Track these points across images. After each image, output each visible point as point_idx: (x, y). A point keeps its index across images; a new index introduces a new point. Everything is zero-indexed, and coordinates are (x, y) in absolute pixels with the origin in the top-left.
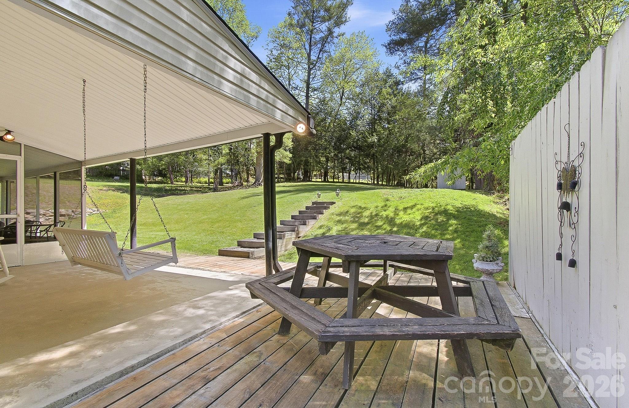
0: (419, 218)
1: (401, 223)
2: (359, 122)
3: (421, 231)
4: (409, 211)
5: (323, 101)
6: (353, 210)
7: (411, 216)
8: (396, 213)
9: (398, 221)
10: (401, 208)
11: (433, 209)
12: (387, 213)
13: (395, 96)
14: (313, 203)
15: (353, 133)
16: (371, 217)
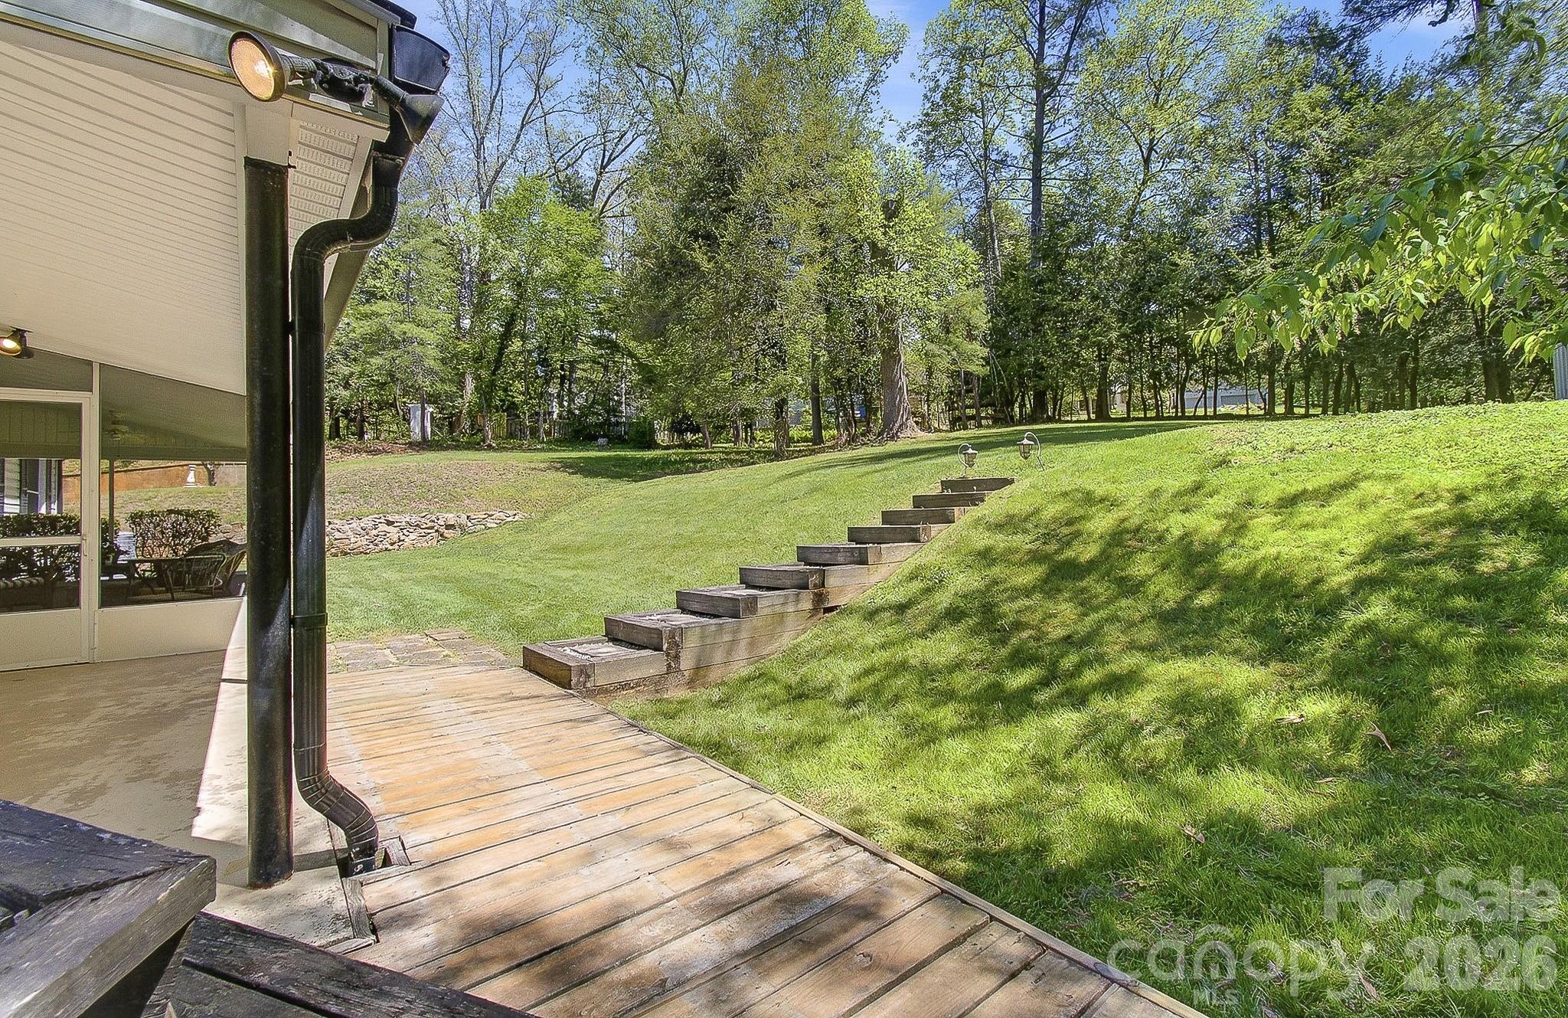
0: (1355, 546)
1: (1252, 570)
2: (1203, 222)
3: (1352, 619)
4: (1307, 512)
5: (1084, 185)
6: (1051, 511)
7: (1313, 536)
8: (1236, 525)
9: (1231, 563)
10: (1270, 494)
11: (1461, 498)
12: (1190, 521)
13: (1347, 105)
14: (945, 484)
15: (1185, 259)
16: (1117, 537)
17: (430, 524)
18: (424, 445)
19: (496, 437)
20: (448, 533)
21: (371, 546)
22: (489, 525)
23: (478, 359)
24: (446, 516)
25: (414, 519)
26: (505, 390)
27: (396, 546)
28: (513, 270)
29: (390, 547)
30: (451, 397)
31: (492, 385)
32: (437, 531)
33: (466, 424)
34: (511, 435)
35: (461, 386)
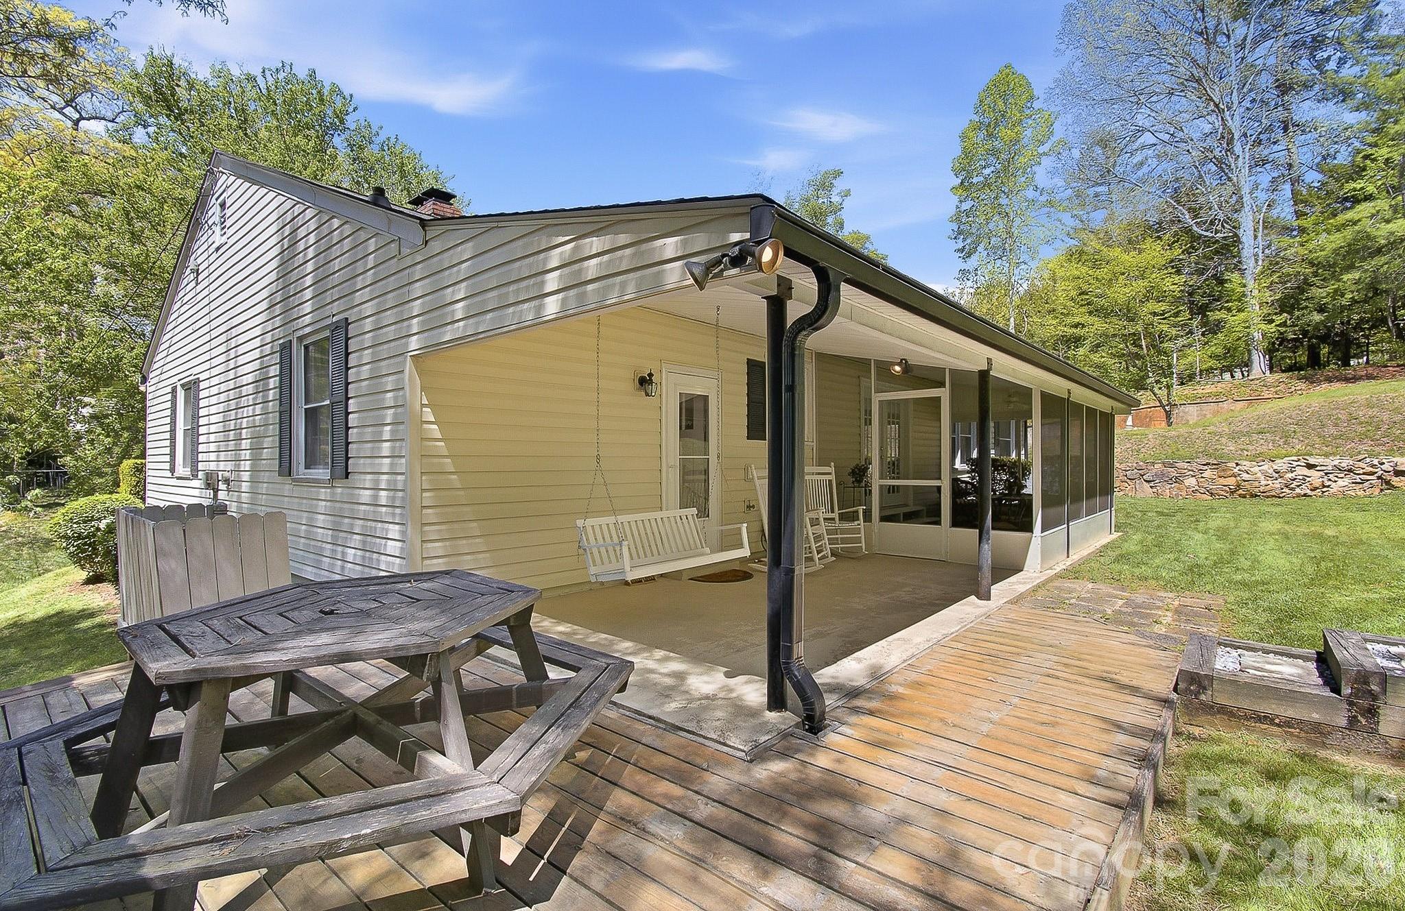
17: (1369, 469)
20: (1399, 482)
21: (1286, 490)
24: (1396, 460)
25: (1346, 463)
27: (1318, 492)
29: (1309, 492)
32: (1380, 478)
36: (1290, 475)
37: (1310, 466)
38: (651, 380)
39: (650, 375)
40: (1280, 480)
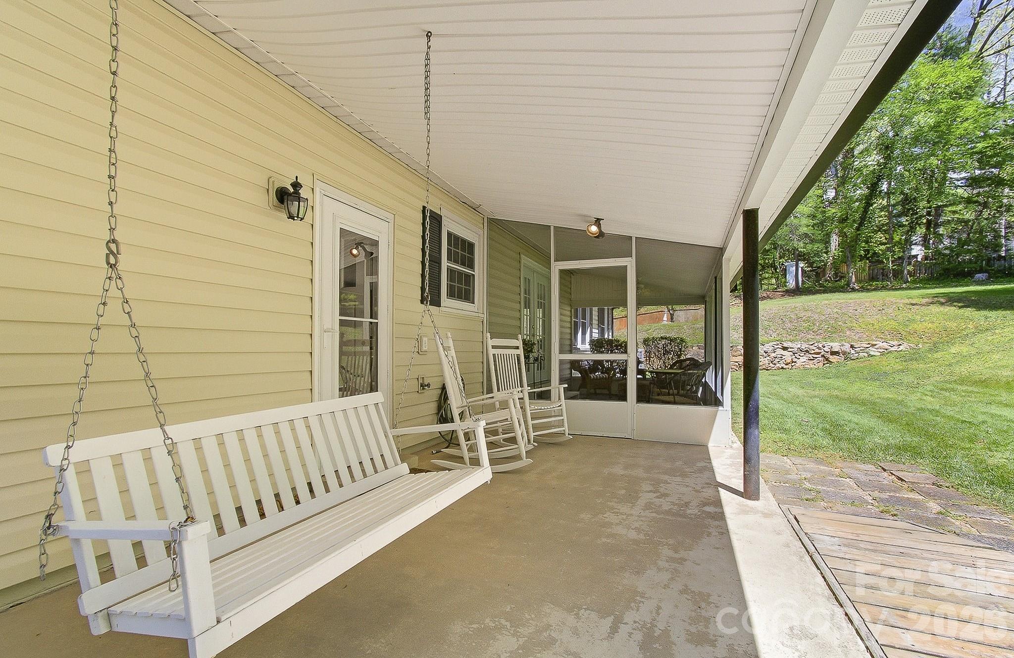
17: (817, 351)
18: (797, 291)
19: (858, 281)
20: (833, 358)
21: (771, 365)
22: (872, 353)
23: (843, 220)
24: (831, 344)
25: (804, 346)
26: (867, 242)
27: (789, 366)
28: (882, 135)
29: (785, 367)
30: (817, 254)
31: (856, 239)
32: (823, 356)
33: (830, 274)
34: (873, 278)
35: (827, 242)
36: (773, 355)
37: (785, 349)
38: (296, 192)
39: (296, 185)
40: (768, 358)
